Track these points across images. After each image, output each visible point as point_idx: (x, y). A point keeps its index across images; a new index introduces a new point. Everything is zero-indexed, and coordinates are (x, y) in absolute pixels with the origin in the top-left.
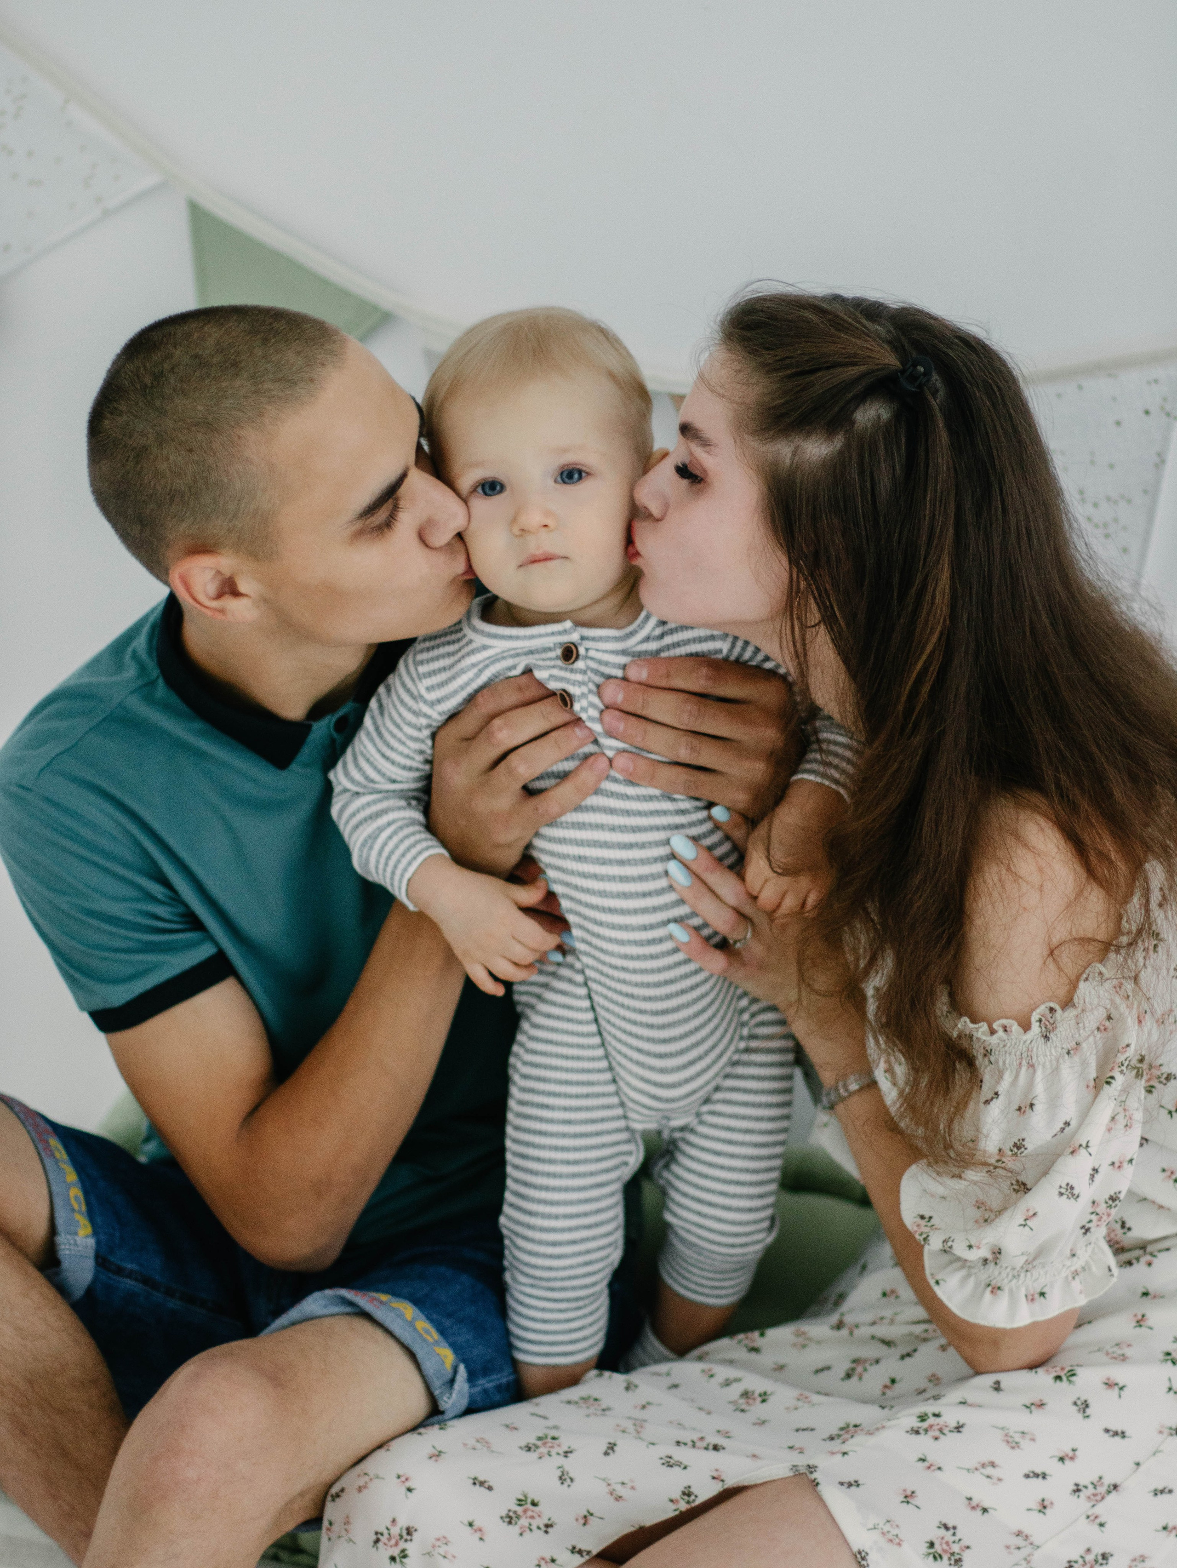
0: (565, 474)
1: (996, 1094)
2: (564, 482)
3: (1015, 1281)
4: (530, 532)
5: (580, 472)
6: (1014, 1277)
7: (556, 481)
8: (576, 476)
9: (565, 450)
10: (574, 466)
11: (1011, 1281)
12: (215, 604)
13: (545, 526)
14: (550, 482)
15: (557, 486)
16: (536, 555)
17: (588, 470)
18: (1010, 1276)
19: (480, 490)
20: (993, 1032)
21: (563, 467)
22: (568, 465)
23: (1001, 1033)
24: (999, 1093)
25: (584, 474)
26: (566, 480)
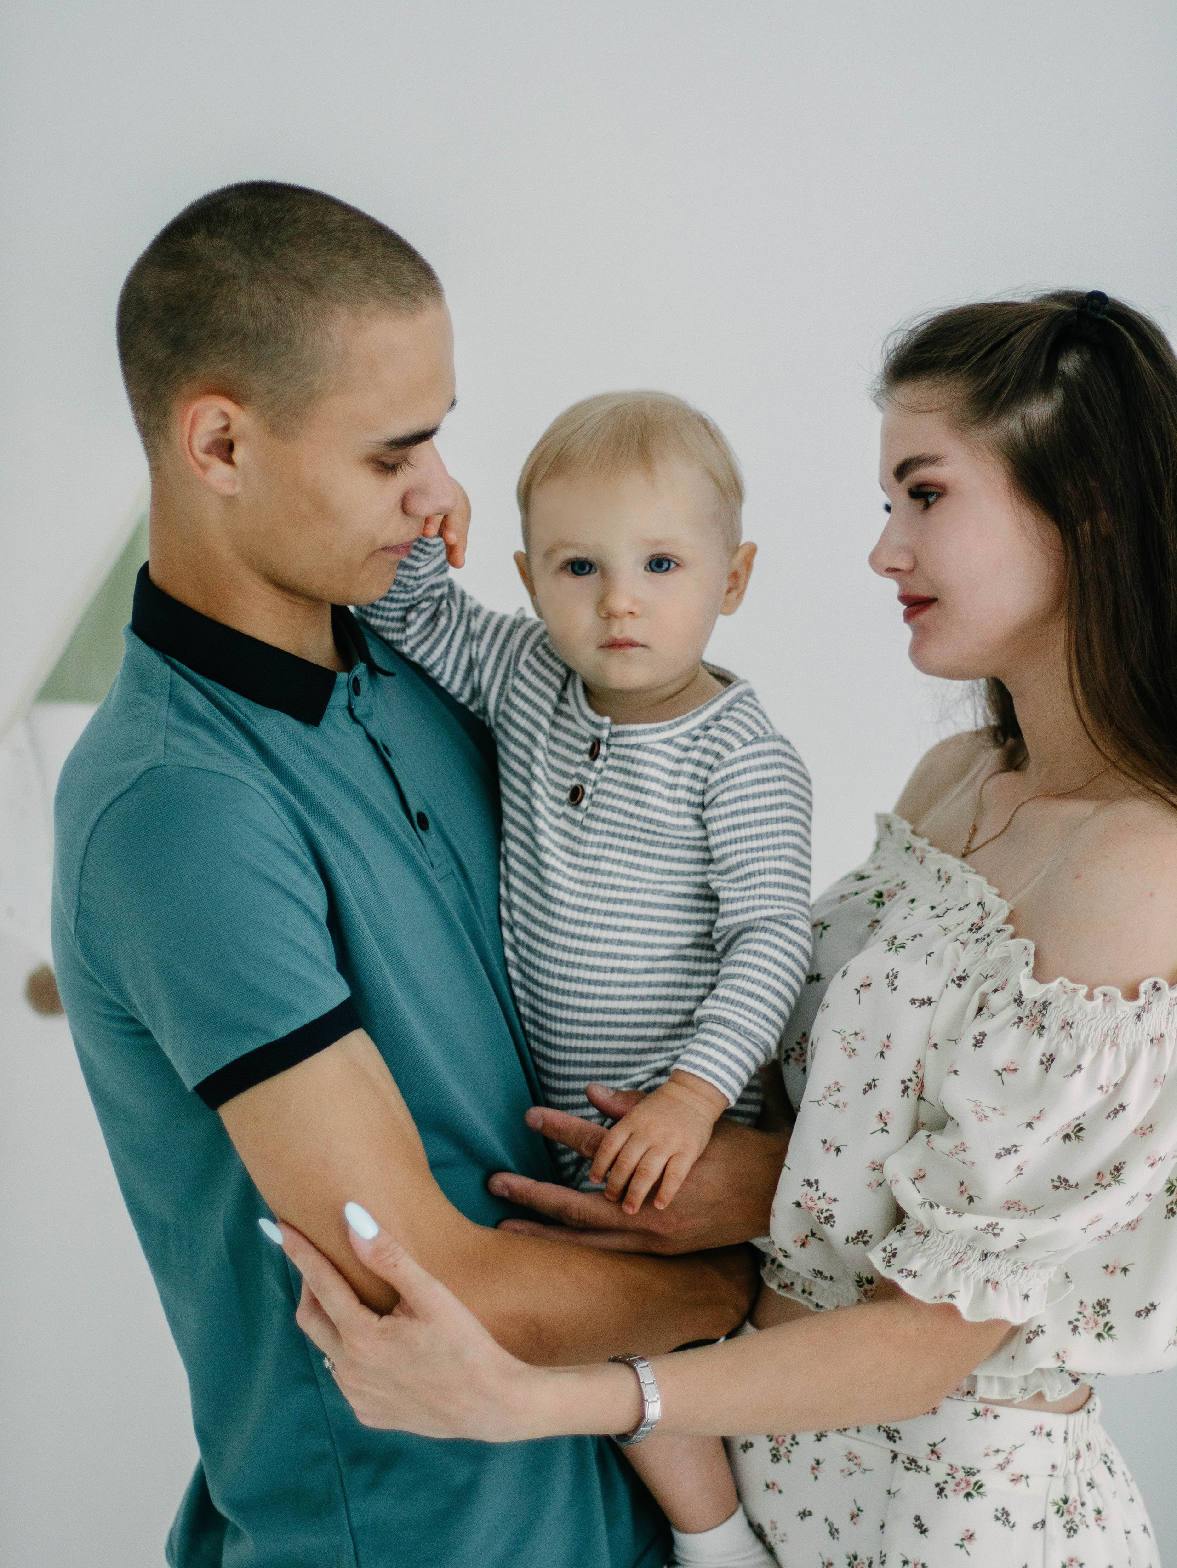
0: (653, 564)
1: (1079, 1067)
2: (653, 571)
3: (1012, 1276)
4: (616, 617)
5: (669, 561)
6: (1012, 1272)
7: (645, 568)
8: (665, 566)
9: (658, 543)
10: (665, 556)
11: (1008, 1276)
12: (202, 457)
13: (631, 613)
14: (641, 569)
15: (647, 574)
16: (616, 639)
17: (678, 562)
18: (1009, 1271)
19: (569, 567)
20: (1090, 997)
21: (654, 555)
22: (659, 554)
23: (1099, 1000)
24: (1082, 1067)
25: (673, 565)
26: (655, 568)
